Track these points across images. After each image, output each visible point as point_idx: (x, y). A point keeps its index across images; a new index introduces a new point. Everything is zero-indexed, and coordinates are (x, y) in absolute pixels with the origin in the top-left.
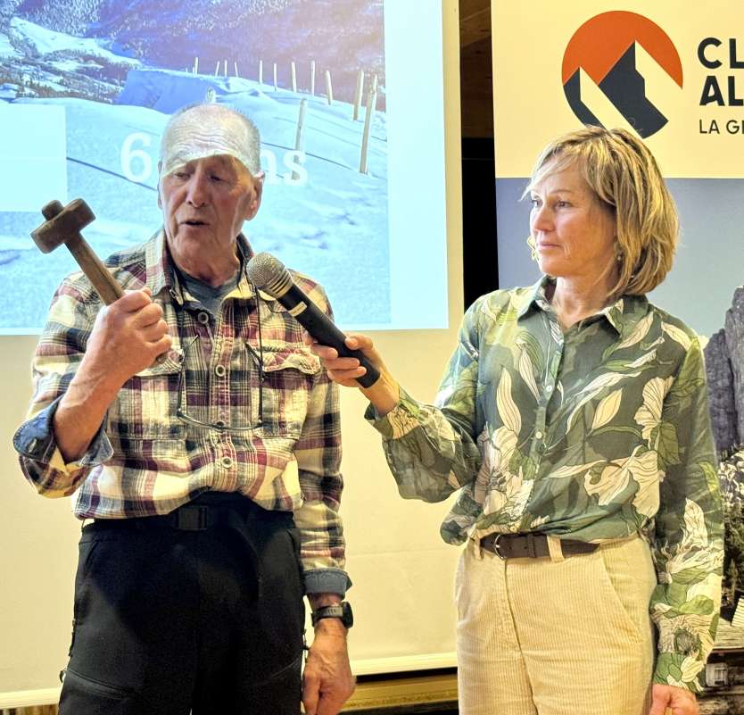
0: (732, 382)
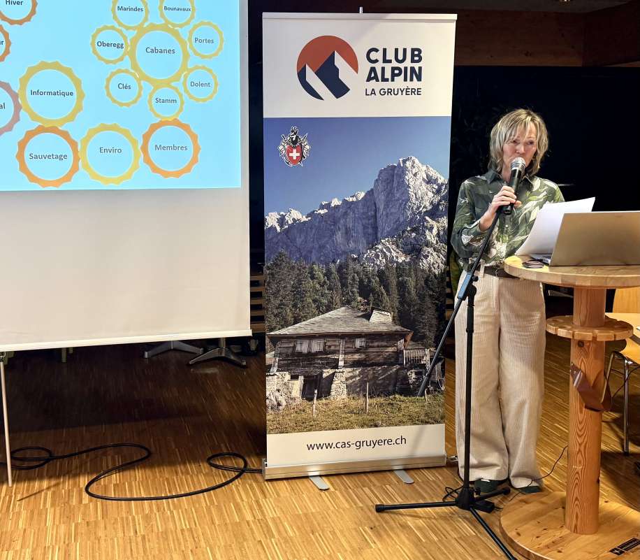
0: (376, 213)
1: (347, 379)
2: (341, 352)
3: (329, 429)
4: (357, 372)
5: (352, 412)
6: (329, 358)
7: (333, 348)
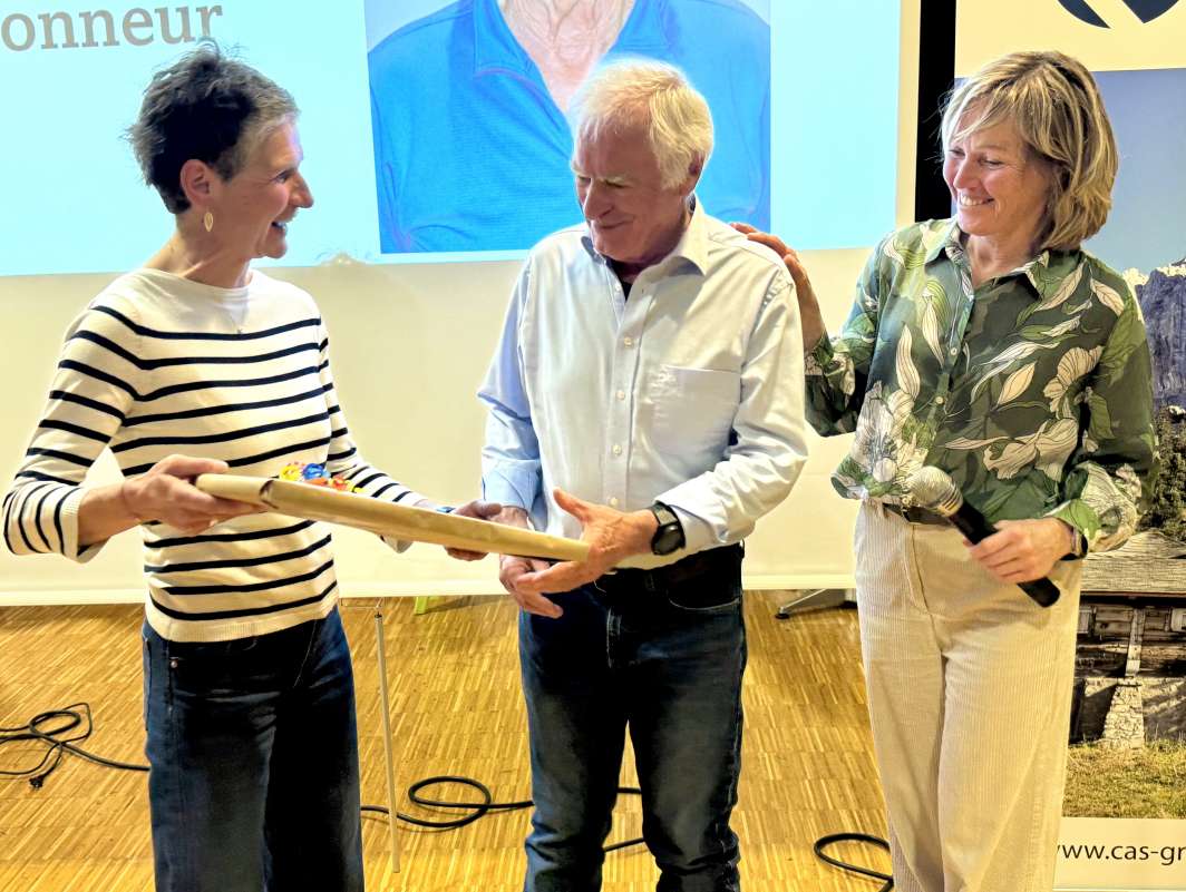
1: (1146, 704)
2: (1133, 638)
3: (1097, 815)
4: (1174, 688)
5: (1154, 780)
6: (1102, 651)
7: (1113, 628)
